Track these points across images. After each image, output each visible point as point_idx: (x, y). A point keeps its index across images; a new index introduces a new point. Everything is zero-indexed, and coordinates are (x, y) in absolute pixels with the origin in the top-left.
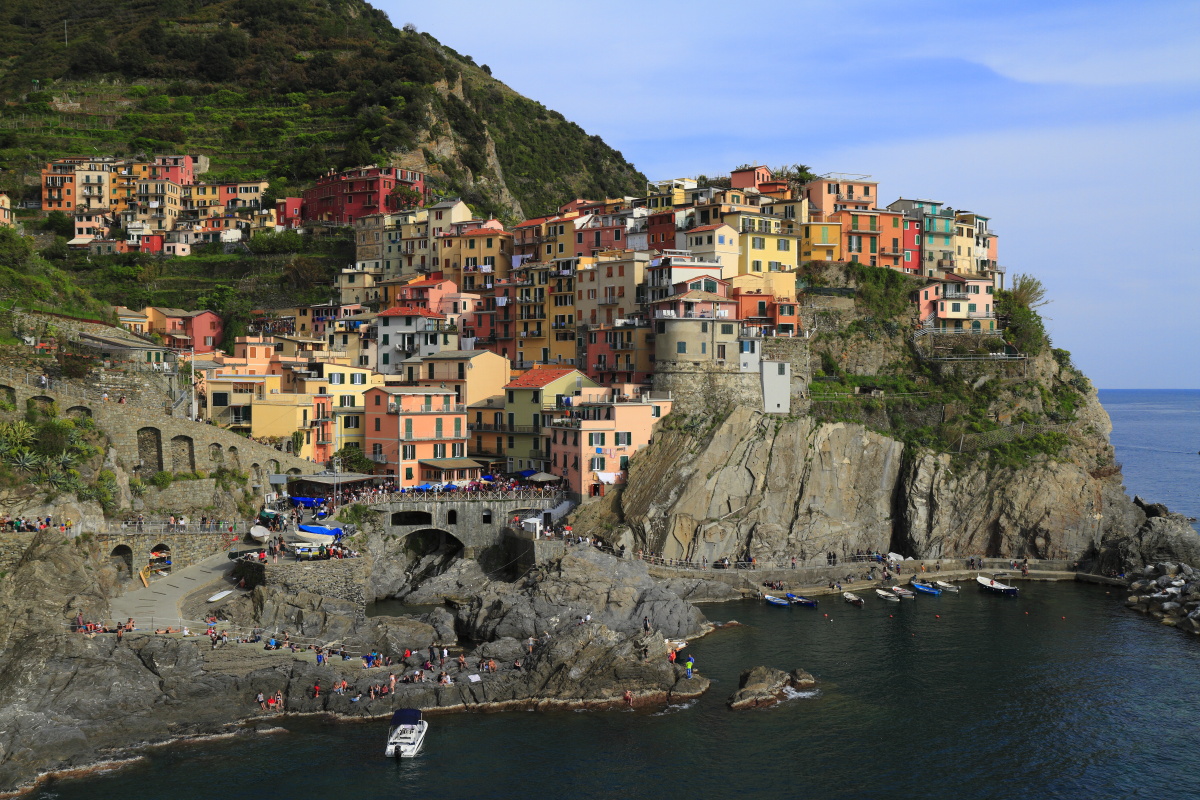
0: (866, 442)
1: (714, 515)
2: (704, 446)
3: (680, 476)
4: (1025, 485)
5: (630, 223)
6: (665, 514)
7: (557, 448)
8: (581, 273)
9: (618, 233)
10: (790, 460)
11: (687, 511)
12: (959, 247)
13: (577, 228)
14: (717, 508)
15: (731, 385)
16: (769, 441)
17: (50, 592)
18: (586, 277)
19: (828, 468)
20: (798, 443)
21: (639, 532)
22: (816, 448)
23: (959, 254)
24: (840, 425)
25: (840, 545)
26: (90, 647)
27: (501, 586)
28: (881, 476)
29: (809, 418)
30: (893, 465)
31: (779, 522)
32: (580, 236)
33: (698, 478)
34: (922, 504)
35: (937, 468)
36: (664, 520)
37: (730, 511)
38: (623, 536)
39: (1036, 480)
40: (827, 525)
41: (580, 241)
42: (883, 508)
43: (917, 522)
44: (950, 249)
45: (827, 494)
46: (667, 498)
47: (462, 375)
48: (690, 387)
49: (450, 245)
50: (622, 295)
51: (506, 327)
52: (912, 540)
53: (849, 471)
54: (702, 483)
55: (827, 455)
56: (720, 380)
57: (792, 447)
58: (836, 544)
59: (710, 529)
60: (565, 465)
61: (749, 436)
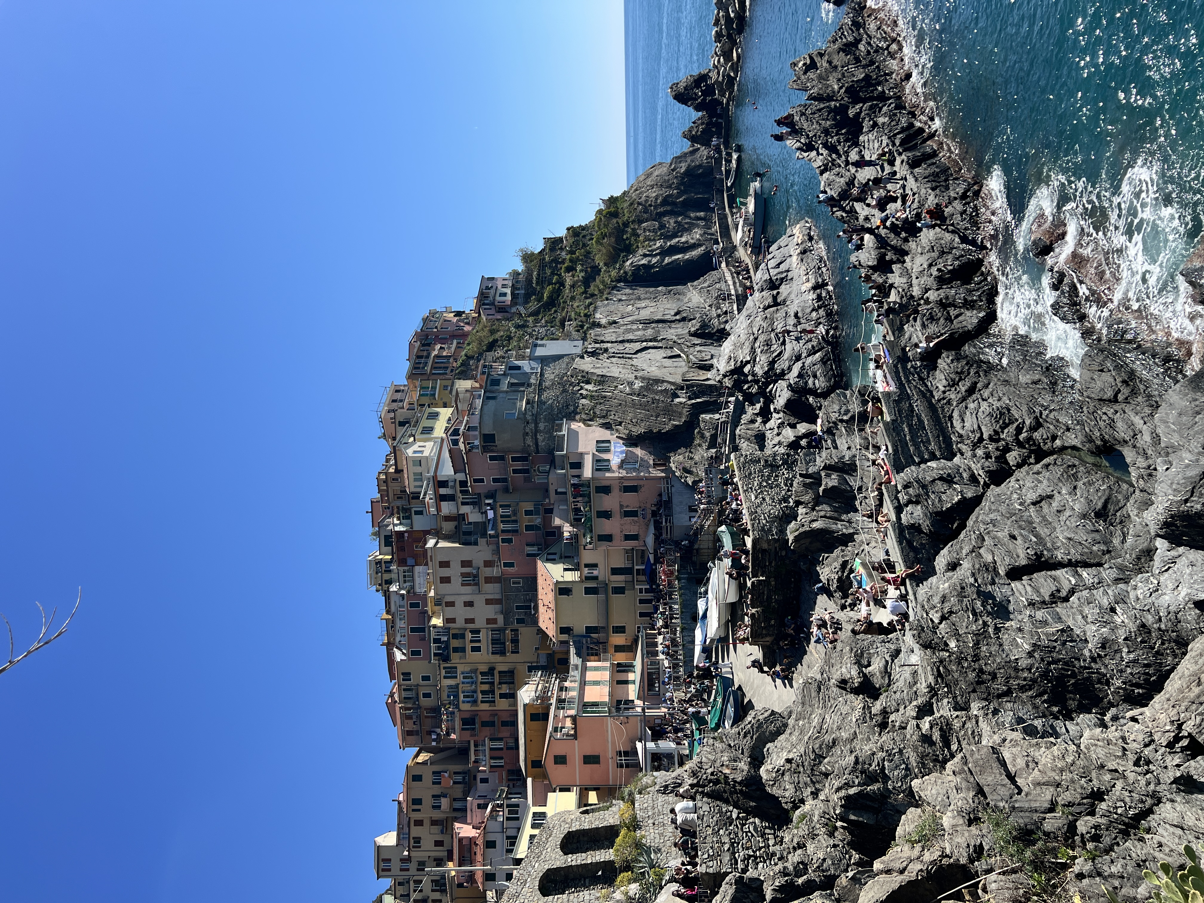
1: (683, 364)
2: (613, 380)
3: (642, 387)
11: (679, 376)
15: (552, 376)
22: (617, 321)
24: (598, 312)
32: (414, 653)
33: (644, 376)
34: (670, 257)
37: (679, 356)
41: (418, 653)
45: (662, 309)
46: (665, 391)
49: (417, 840)
50: (469, 563)
53: (641, 303)
54: (649, 373)
57: (617, 331)
60: (634, 514)
61: (602, 358)
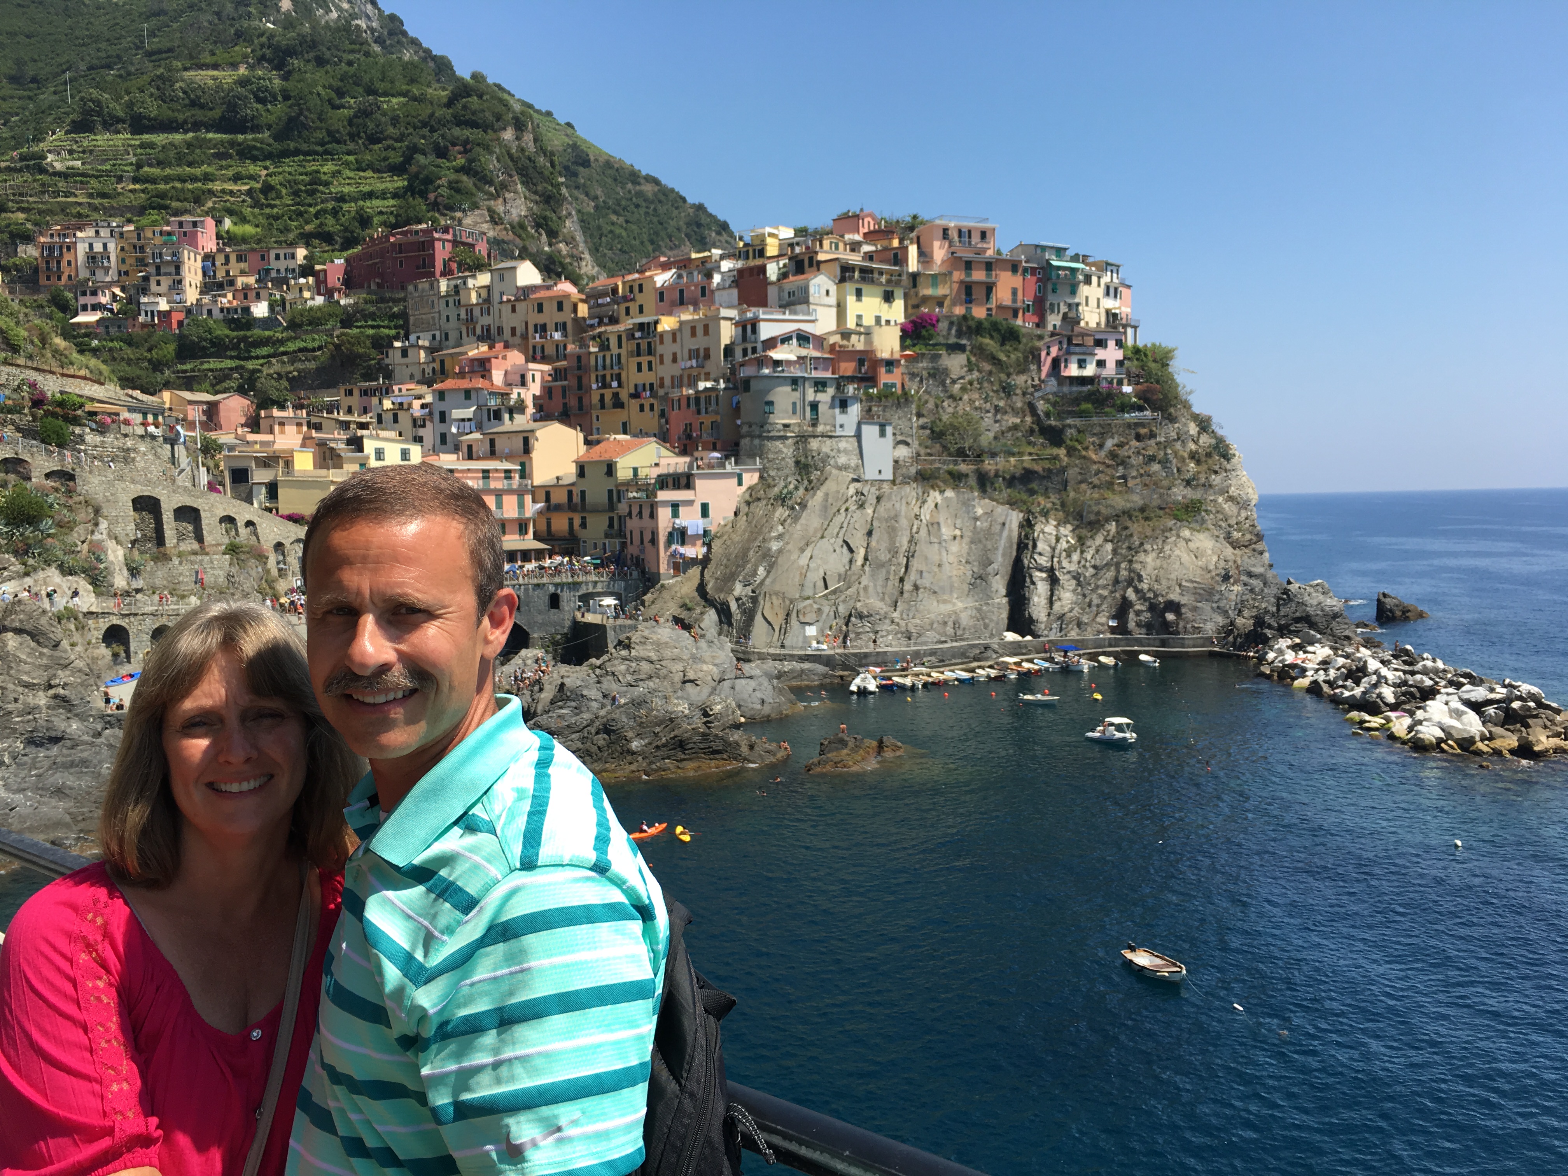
0: (980, 511)
1: (809, 592)
2: (796, 519)
3: (769, 549)
4: (1154, 554)
5: (717, 279)
6: (753, 592)
7: (632, 524)
8: (662, 335)
9: (703, 289)
10: (892, 532)
11: (777, 588)
12: (1087, 298)
13: (659, 285)
14: (812, 585)
15: (826, 449)
16: (870, 511)
17: (27, 668)
18: (668, 339)
19: (935, 540)
20: (903, 513)
21: (724, 613)
22: (923, 517)
23: (1087, 305)
24: (950, 493)
25: (950, 624)
26: (74, 726)
27: (564, 669)
28: (997, 549)
29: (915, 485)
30: (1010, 537)
31: (883, 599)
32: (661, 294)
33: (789, 551)
34: (1042, 579)
35: (1058, 540)
36: (752, 597)
37: (826, 588)
38: (706, 617)
39: (1167, 548)
40: (935, 603)
41: (662, 299)
42: (999, 585)
43: (1036, 599)
44: (1077, 300)
45: (936, 569)
46: (755, 574)
47: (527, 449)
48: (781, 452)
49: (514, 310)
50: (707, 356)
51: (580, 400)
52: (1030, 617)
53: (960, 544)
54: (794, 557)
55: (935, 526)
56: (814, 444)
57: (896, 518)
58: (945, 623)
59: (805, 607)
60: (642, 542)
61: (847, 504)
